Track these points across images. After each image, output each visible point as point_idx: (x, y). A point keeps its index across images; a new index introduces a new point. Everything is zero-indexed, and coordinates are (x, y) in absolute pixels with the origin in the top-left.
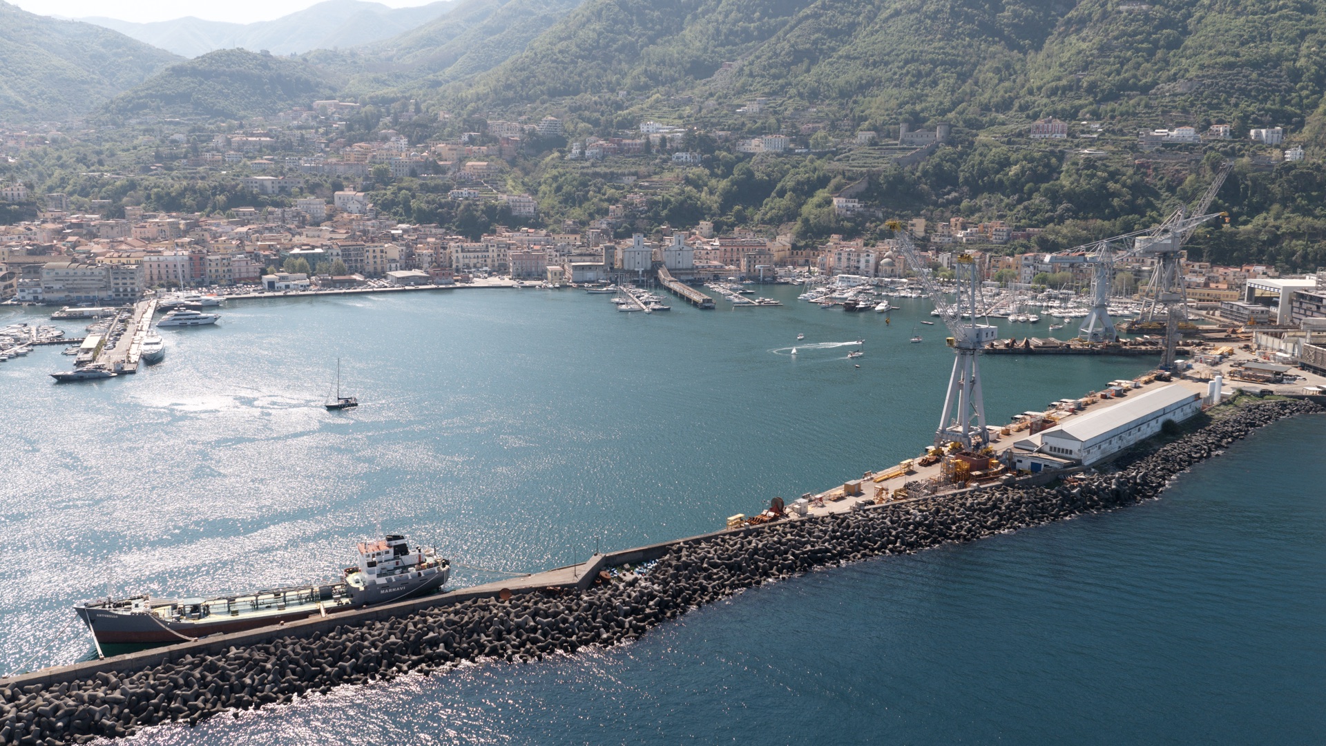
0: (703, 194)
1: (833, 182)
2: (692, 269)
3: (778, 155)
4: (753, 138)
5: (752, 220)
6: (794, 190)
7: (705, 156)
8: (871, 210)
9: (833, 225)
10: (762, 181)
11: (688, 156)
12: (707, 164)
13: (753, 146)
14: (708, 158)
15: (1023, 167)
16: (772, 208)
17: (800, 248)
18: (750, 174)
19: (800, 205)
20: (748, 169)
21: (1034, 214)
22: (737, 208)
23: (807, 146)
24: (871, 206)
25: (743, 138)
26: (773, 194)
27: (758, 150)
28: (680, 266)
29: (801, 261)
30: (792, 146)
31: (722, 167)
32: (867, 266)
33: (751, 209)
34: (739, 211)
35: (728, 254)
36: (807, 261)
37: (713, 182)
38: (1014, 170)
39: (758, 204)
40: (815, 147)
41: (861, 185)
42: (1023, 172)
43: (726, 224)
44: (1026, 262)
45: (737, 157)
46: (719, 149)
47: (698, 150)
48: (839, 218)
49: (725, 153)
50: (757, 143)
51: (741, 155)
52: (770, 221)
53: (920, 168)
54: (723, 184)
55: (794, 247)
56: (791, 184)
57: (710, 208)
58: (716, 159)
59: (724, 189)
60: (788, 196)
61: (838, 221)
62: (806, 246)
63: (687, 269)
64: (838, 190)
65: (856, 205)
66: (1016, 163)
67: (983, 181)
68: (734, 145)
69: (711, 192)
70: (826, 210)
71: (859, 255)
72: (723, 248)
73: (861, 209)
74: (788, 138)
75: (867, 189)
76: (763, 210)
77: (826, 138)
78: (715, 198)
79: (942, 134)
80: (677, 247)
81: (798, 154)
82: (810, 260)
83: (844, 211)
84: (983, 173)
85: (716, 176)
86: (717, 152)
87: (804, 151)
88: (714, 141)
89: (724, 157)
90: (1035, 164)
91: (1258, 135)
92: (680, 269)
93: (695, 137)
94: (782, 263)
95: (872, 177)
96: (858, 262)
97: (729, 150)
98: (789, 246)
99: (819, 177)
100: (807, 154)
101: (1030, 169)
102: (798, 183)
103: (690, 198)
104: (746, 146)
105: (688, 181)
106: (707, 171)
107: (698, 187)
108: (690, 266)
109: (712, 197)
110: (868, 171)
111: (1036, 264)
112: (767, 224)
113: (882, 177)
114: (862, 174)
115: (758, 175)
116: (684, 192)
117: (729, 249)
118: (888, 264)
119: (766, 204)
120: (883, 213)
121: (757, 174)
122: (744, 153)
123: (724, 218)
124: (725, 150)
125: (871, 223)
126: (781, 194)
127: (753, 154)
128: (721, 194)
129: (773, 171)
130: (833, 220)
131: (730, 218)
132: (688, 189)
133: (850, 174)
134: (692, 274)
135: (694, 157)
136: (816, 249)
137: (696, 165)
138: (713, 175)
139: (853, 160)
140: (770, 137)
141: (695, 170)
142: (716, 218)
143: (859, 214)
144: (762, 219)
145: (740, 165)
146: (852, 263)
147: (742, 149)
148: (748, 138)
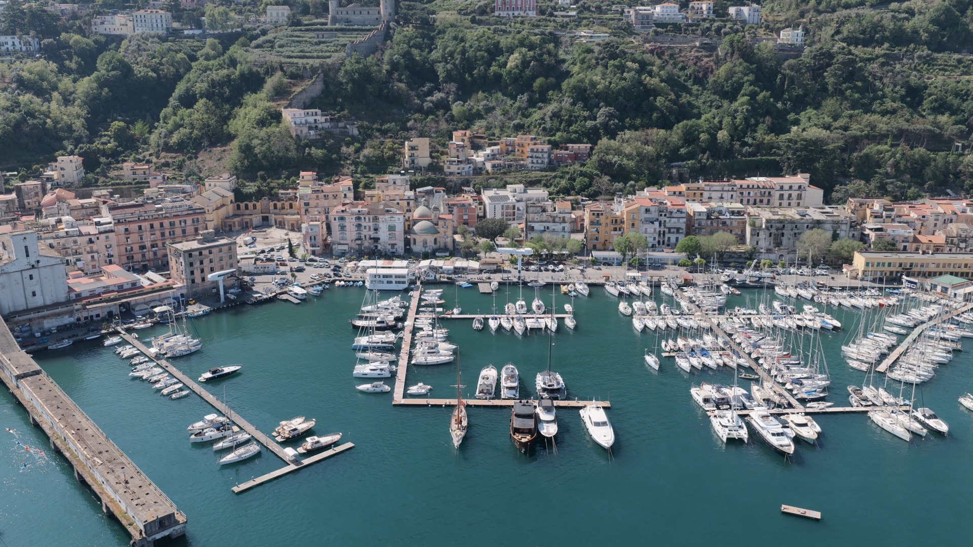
0: (53, 105)
1: (270, 83)
2: (69, 302)
3: (163, 39)
4: (115, 13)
5: (145, 142)
6: (209, 95)
7: (46, 41)
8: (341, 125)
9: (293, 154)
10: (146, 78)
11: (17, 41)
12: (52, 53)
13: (117, 25)
14: (50, 44)
15: (524, 56)
16: (178, 126)
17: (248, 197)
18: (125, 69)
19: (225, 120)
20: (121, 61)
21: (570, 123)
22: (117, 124)
23: (199, 25)
24: (339, 120)
25: (99, 13)
26: (173, 101)
27: (127, 31)
28: (38, 301)
29: (256, 219)
30: (176, 25)
31: (75, 58)
32: (391, 236)
33: (139, 125)
34: (121, 130)
35: (134, 238)
36: (265, 219)
37: (66, 82)
38: (514, 60)
39: (153, 119)
40: (212, 26)
41: (312, 87)
42: (525, 63)
43: (104, 153)
44: (648, 216)
45: (96, 42)
46: (66, 30)
47: (32, 33)
48: (301, 144)
49: (77, 37)
50: (123, 21)
51: (103, 39)
52: (181, 147)
53: (386, 58)
54: (85, 84)
55: (240, 196)
56: (201, 86)
57: (70, 128)
58: (65, 45)
59: (87, 94)
60: (201, 103)
61: (300, 148)
62: (259, 195)
63: (56, 305)
64: (280, 93)
65: (318, 117)
66: (511, 50)
67: (471, 75)
68: (88, 23)
69: (67, 100)
70: (273, 129)
71: (376, 219)
72: (122, 228)
73: (327, 125)
74: (169, 14)
75: (323, 92)
76: (162, 128)
77: (227, 14)
78: (75, 109)
79: (389, 10)
80: (24, 263)
81: (188, 37)
82: (272, 218)
83: (305, 130)
84: (468, 64)
85: (69, 72)
86: (63, 35)
87: (197, 32)
88: (56, 18)
89: (77, 42)
90: (538, 51)
91: (739, 13)
92: (38, 309)
93: (22, 12)
94: (226, 229)
95: (328, 74)
96: (376, 230)
97: (80, 31)
98: (231, 195)
99: (242, 75)
100: (204, 36)
101: (533, 58)
102: (213, 84)
103: (31, 114)
104: (106, 25)
105: (23, 85)
106: (53, 66)
107: (40, 92)
108: (62, 297)
109: (70, 108)
110: (321, 65)
111: (662, 219)
112: (175, 151)
113: (342, 73)
114: (314, 70)
115: (139, 70)
116: (18, 104)
117: (134, 227)
118: (427, 231)
119: (165, 118)
120: (359, 128)
121: (136, 68)
122: (107, 36)
123: (97, 145)
124: (75, 32)
125: (348, 145)
126: (188, 101)
127: (121, 38)
128: (85, 103)
129: (161, 64)
130: (293, 147)
131: (106, 142)
132: (26, 98)
133: (293, 69)
134: (71, 313)
135: (27, 43)
136: (274, 197)
137: (30, 55)
138: (63, 70)
139: (281, 46)
140: (142, 12)
141: (30, 64)
142: (85, 147)
143: (328, 134)
144: (166, 144)
145: (107, 55)
146: (365, 232)
147: (101, 29)
148: (107, 14)
